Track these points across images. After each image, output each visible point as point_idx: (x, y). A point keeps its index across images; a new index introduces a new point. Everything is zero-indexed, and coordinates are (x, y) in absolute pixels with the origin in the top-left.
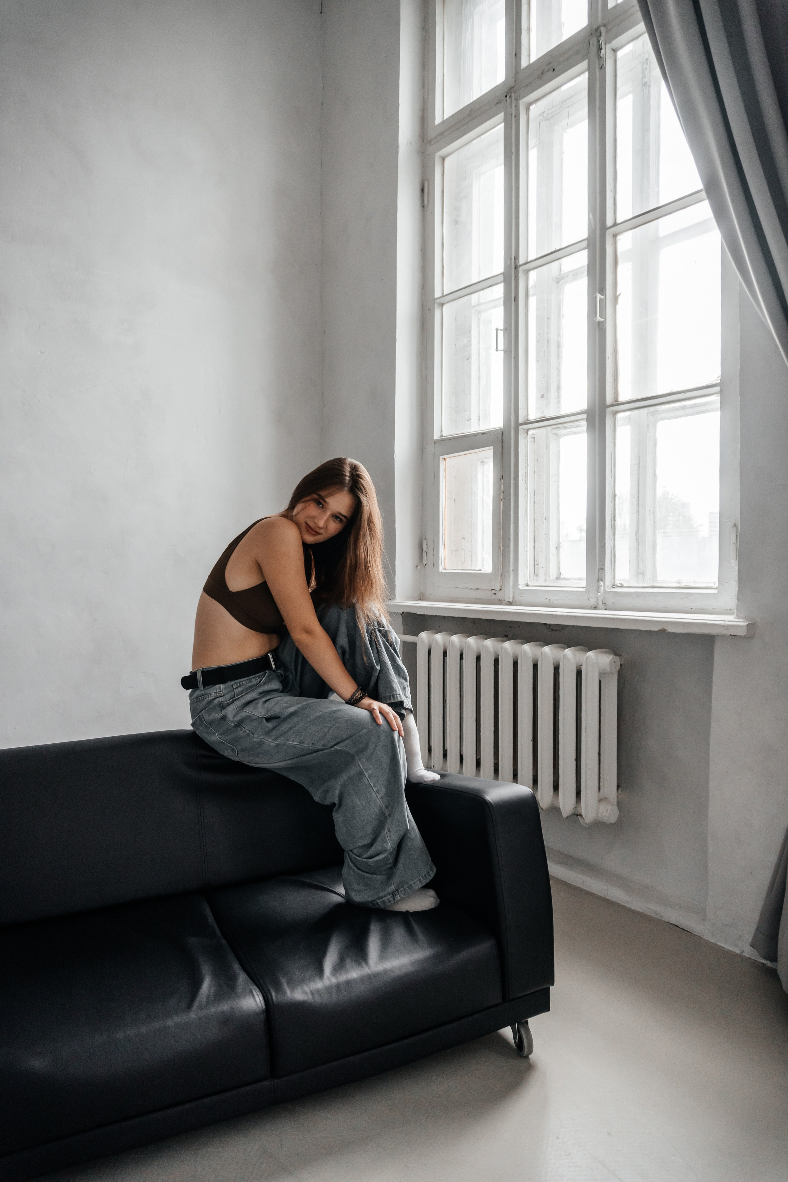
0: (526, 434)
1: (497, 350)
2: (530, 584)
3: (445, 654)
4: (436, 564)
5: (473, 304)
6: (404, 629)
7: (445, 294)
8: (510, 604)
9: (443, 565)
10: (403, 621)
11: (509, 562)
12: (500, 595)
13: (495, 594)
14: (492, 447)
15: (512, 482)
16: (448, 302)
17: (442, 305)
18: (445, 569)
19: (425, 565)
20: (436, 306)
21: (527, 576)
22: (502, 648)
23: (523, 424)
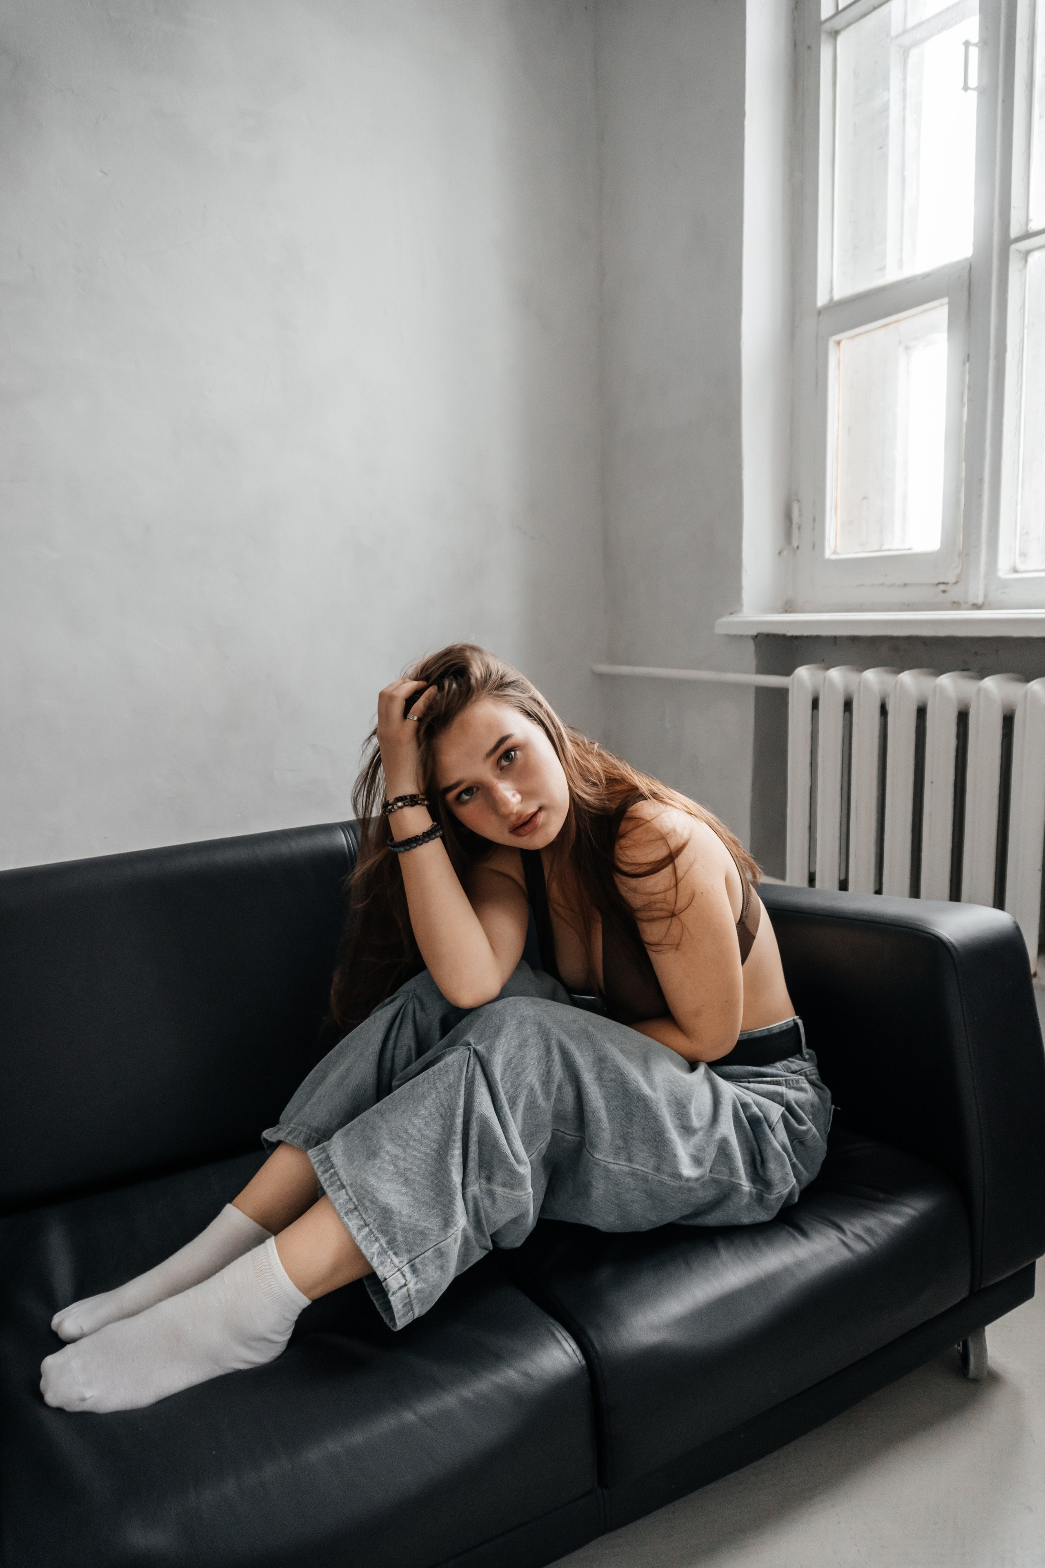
0: (1023, 262)
1: (966, 88)
2: (1020, 567)
3: (848, 706)
4: (817, 545)
5: (893, 33)
6: (757, 666)
7: (840, 8)
8: (976, 607)
9: (832, 546)
10: (756, 651)
11: (979, 527)
12: (955, 593)
13: (944, 591)
14: (945, 300)
15: (992, 364)
16: (849, 25)
17: (835, 34)
18: (835, 552)
19: (796, 548)
20: (823, 37)
21: (1015, 553)
22: (979, 690)
23: (1019, 239)
